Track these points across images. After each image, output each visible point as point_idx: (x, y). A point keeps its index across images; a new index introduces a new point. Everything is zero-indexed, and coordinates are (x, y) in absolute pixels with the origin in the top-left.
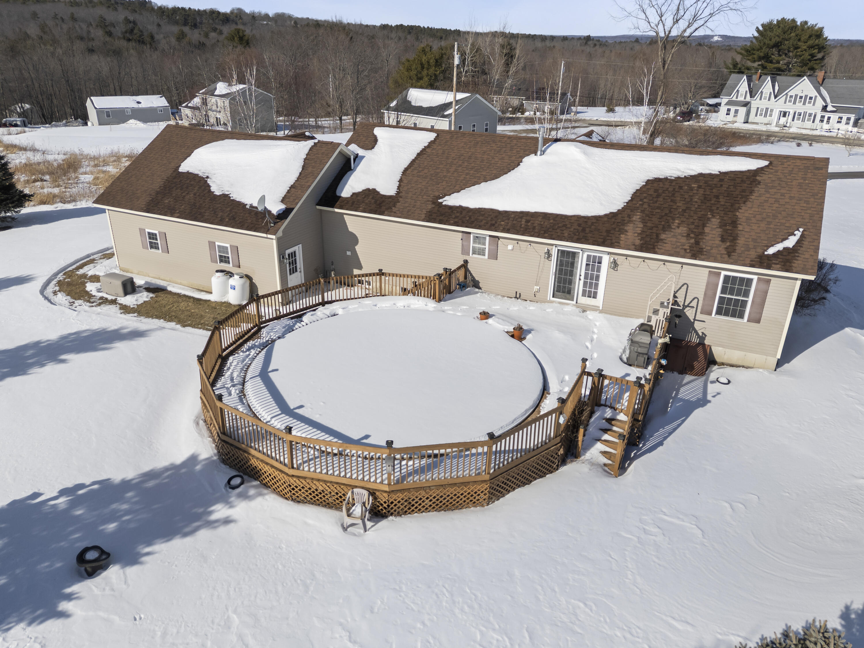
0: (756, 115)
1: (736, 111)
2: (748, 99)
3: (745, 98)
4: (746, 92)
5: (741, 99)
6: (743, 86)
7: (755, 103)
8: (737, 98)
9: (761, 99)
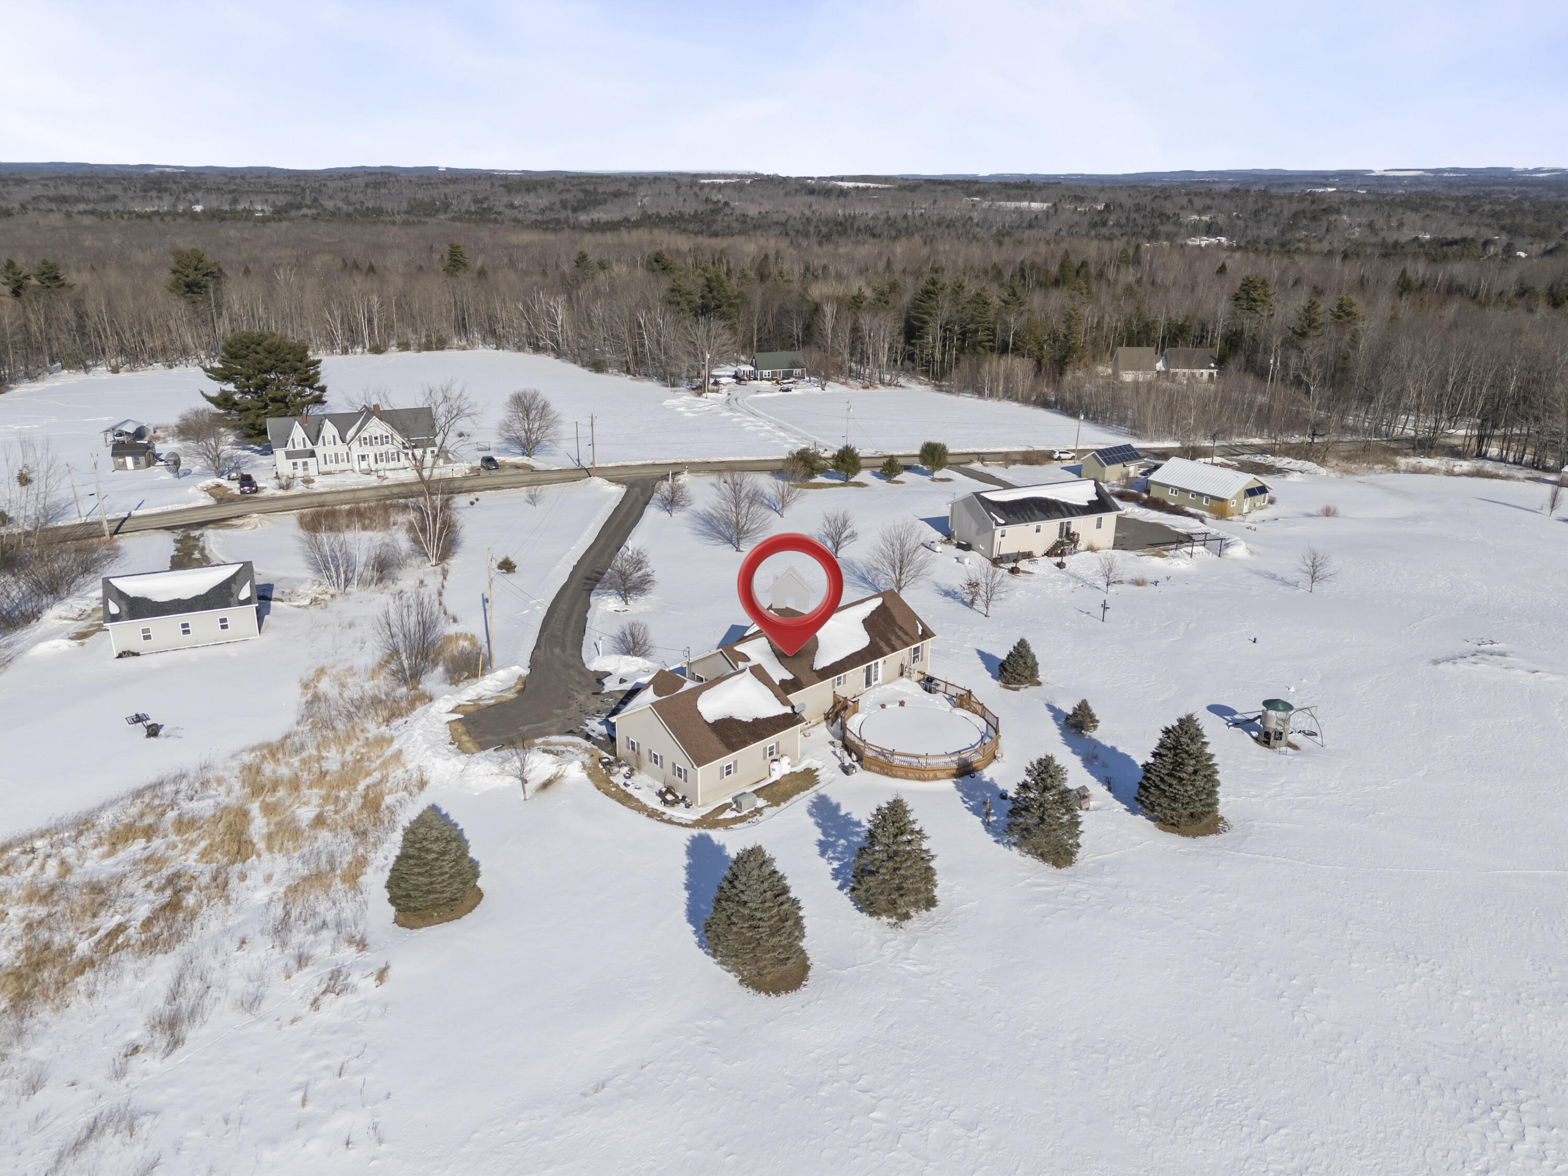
0: (326, 463)
1: (305, 464)
2: (309, 446)
3: (305, 446)
4: (304, 439)
5: (300, 447)
6: (298, 433)
7: (319, 450)
8: (294, 447)
9: (324, 445)
